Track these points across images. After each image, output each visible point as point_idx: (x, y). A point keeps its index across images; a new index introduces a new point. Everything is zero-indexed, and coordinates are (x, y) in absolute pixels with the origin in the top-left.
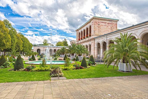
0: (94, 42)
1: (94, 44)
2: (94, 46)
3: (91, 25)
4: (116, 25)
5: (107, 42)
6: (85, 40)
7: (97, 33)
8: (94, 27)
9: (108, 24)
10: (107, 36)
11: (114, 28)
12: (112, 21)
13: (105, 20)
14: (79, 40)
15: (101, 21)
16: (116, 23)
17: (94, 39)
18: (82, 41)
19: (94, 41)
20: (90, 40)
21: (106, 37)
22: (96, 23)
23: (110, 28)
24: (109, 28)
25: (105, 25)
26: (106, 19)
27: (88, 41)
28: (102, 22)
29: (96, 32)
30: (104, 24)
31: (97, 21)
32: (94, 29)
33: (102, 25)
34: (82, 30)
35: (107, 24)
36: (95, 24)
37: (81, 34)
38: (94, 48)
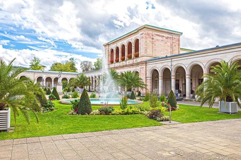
0: (146, 68)
1: (146, 71)
2: (146, 75)
3: (138, 38)
4: (179, 41)
5: (173, 70)
6: (124, 62)
7: (149, 52)
8: (146, 42)
9: (167, 38)
10: (173, 60)
11: (175, 46)
12: (172, 33)
13: (162, 31)
14: (112, 62)
15: (155, 33)
16: (178, 38)
17: (146, 62)
18: (117, 65)
19: (146, 65)
20: (138, 64)
21: (170, 60)
22: (149, 35)
23: (170, 45)
24: (168, 46)
25: (162, 41)
26: (164, 30)
27: (132, 65)
28: (158, 35)
29: (148, 50)
30: (160, 38)
31: (150, 32)
32: (146, 45)
33: (158, 40)
34: (119, 45)
35: (164, 38)
36: (146, 38)
37: (115, 52)
38: (146, 78)
